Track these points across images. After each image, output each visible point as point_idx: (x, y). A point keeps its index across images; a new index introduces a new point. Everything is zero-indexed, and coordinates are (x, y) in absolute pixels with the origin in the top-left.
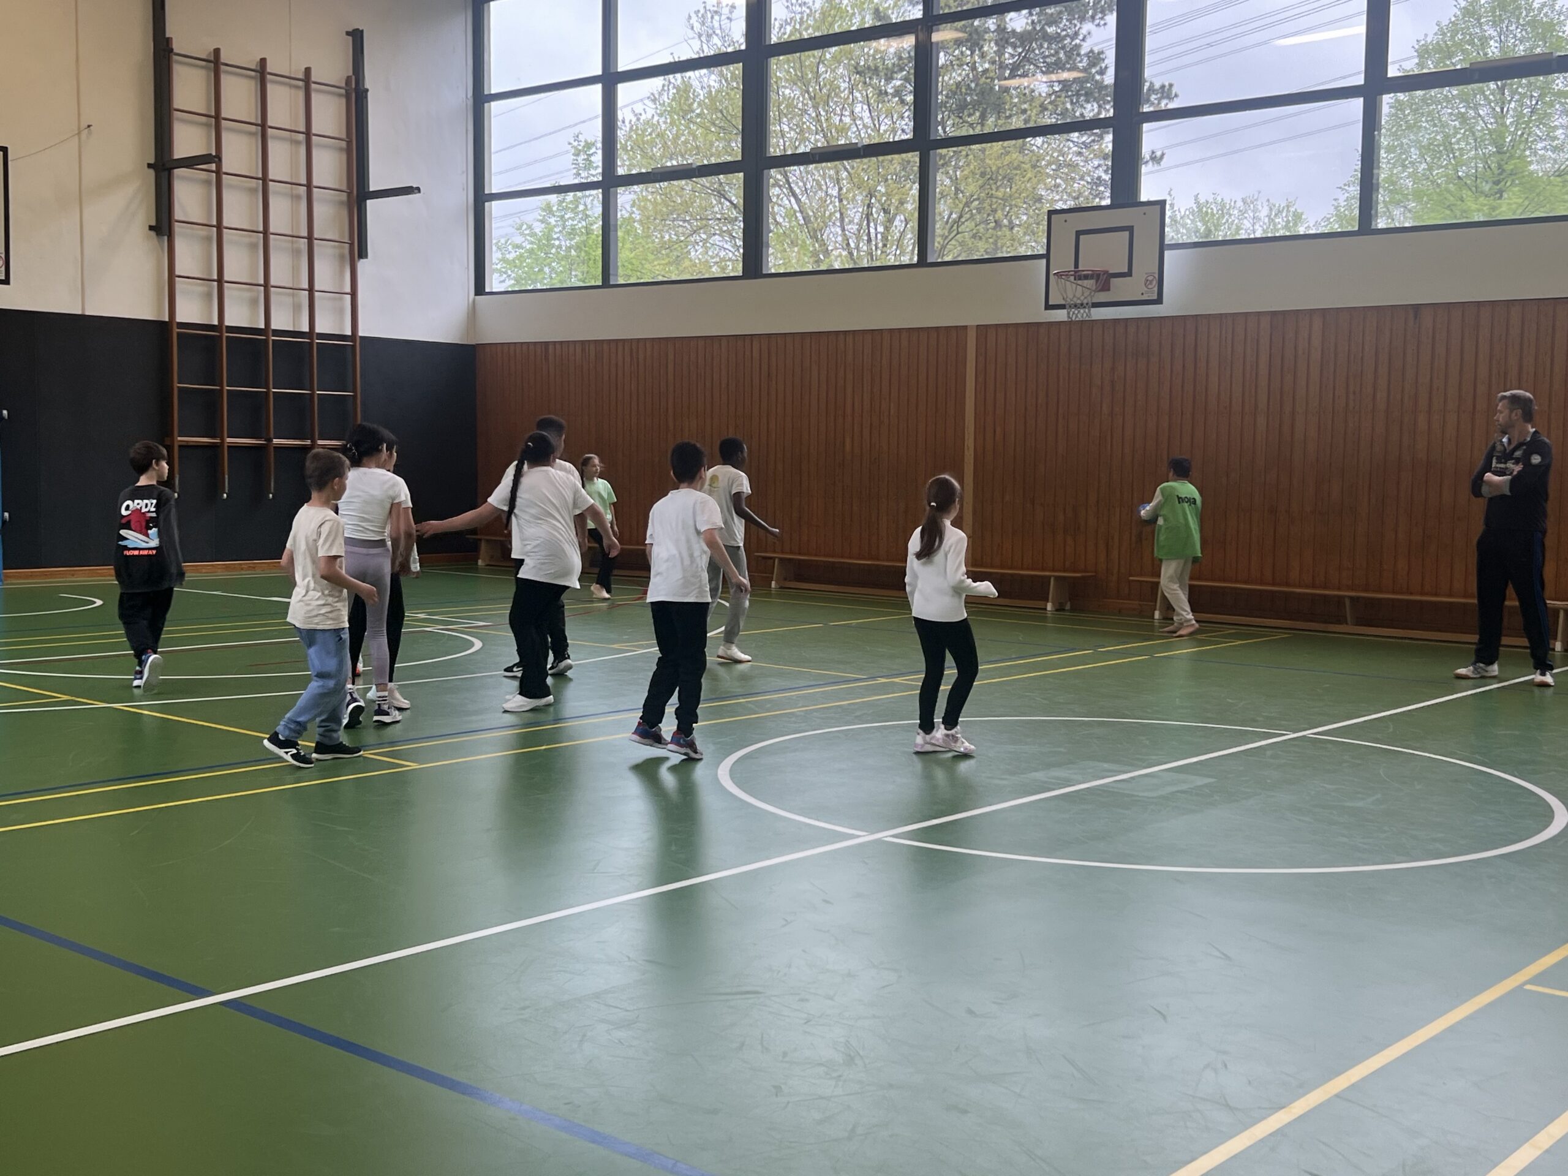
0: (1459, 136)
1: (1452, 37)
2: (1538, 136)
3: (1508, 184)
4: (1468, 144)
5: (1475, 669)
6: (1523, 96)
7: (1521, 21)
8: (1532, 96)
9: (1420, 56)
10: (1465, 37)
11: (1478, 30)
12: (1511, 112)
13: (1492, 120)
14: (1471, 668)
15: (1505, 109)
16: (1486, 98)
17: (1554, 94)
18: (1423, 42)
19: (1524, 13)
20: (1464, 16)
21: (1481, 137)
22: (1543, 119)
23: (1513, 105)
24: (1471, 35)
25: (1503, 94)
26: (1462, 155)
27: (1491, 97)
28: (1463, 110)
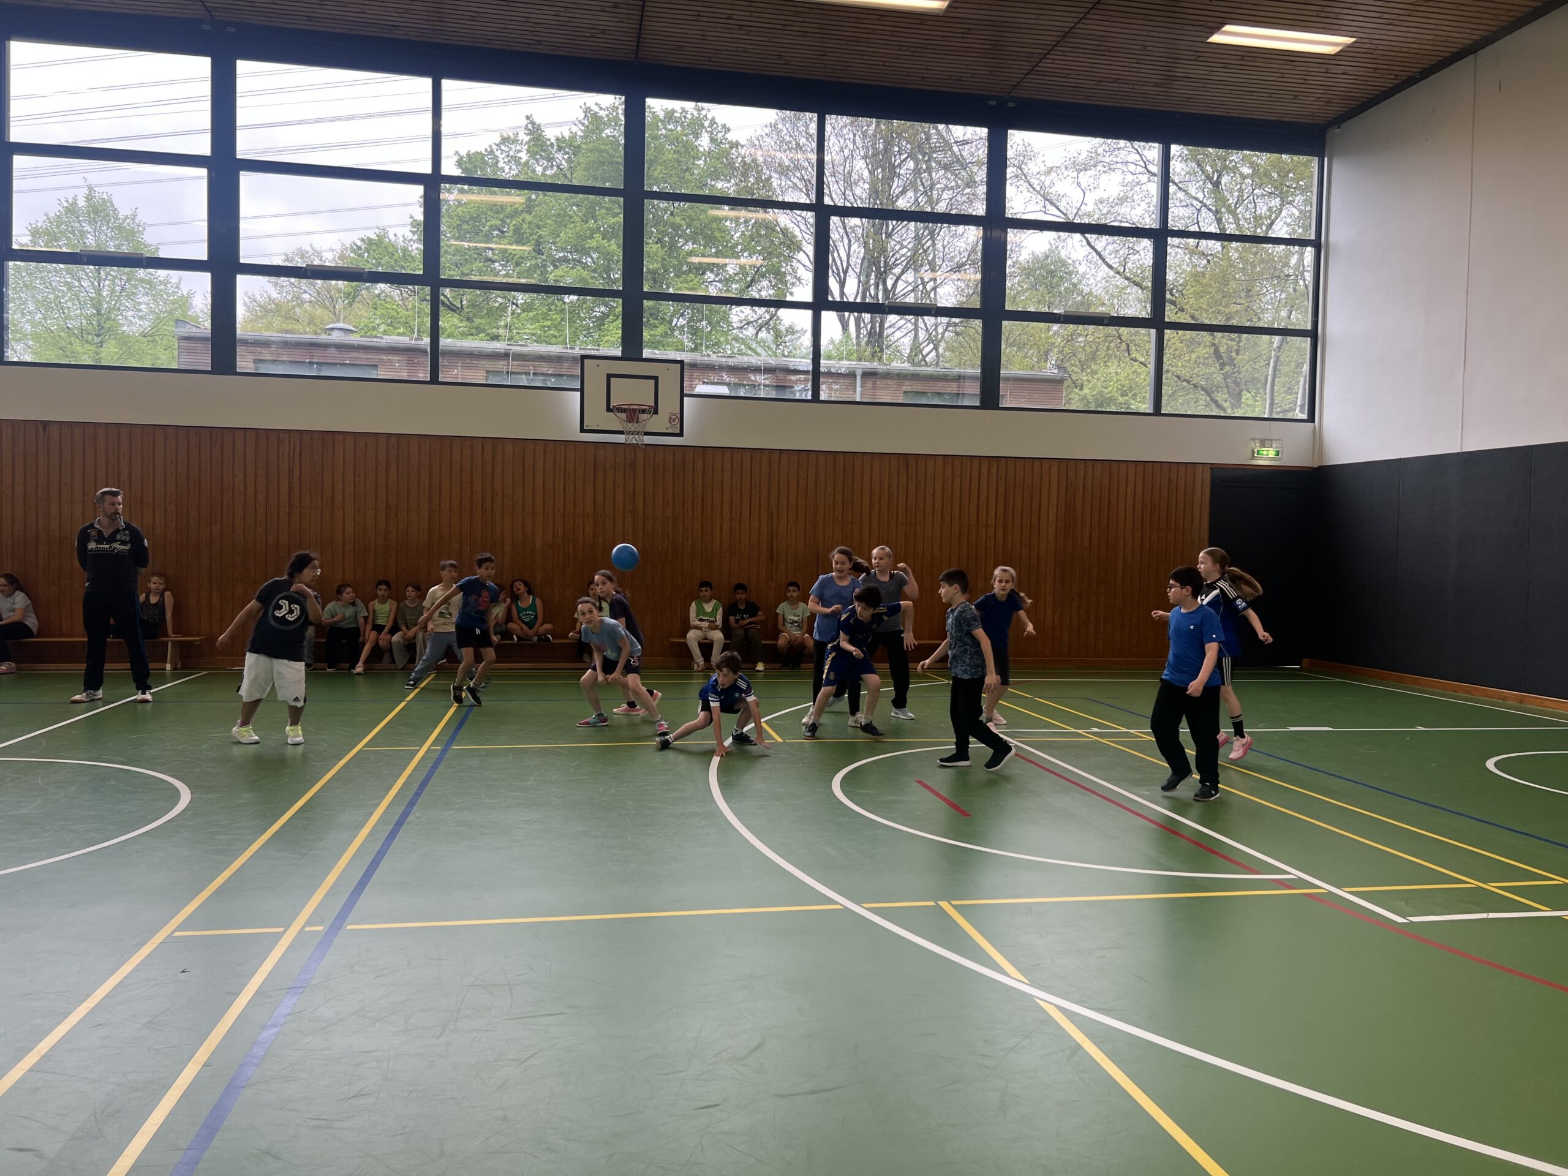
0: (66, 298)
1: (58, 227)
2: (127, 307)
3: (107, 337)
4: (74, 304)
5: (87, 695)
6: (115, 277)
7: (110, 225)
8: (121, 279)
9: (32, 235)
10: (68, 228)
11: (77, 225)
12: (106, 288)
13: (92, 291)
14: (84, 694)
15: (102, 285)
16: (87, 275)
17: (137, 280)
18: (34, 226)
19: (112, 220)
20: (66, 214)
21: (83, 301)
22: (131, 296)
23: (107, 282)
24: (72, 227)
25: (100, 273)
26: (70, 312)
27: (90, 274)
28: (69, 280)
